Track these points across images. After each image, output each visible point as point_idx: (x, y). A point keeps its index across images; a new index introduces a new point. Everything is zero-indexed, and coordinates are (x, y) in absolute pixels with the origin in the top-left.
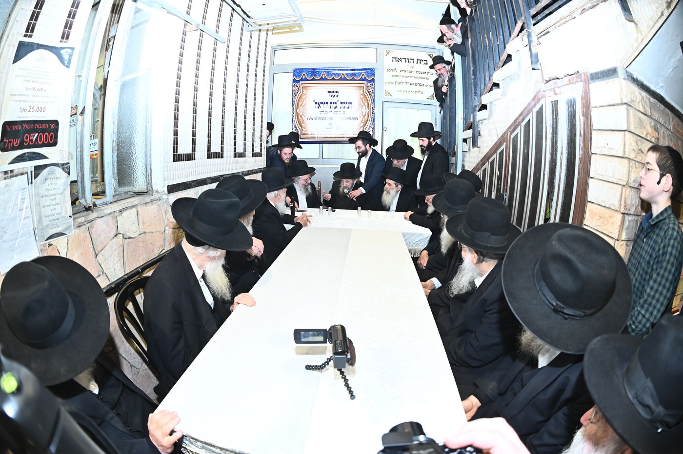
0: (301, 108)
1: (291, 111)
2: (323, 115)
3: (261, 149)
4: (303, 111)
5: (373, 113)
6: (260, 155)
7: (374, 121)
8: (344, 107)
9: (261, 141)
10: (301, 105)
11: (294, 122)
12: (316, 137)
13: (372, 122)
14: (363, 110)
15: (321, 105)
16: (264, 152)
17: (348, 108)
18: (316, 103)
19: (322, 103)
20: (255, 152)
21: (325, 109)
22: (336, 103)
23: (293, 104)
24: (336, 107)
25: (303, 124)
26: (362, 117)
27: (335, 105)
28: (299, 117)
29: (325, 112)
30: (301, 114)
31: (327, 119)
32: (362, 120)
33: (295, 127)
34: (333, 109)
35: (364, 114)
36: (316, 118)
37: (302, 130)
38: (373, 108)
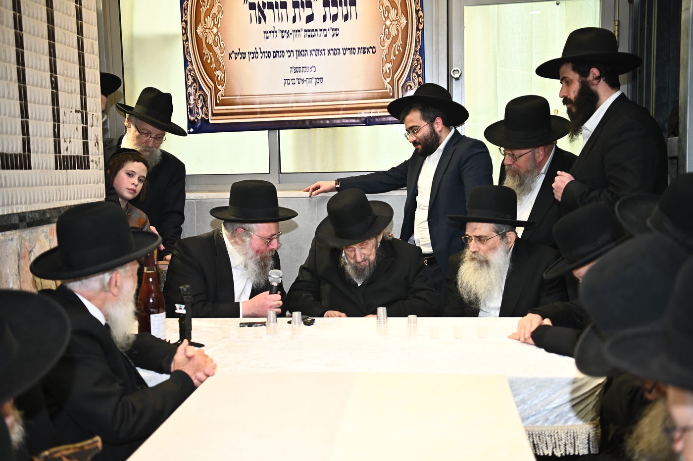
0: (209, 20)
1: (180, 31)
2: (276, 43)
3: (85, 146)
4: (215, 30)
5: (418, 29)
6: (82, 163)
7: (422, 52)
8: (335, 18)
9: (84, 120)
10: (208, 14)
11: (190, 67)
12: (257, 107)
13: (418, 56)
14: (388, 23)
15: (267, 12)
16: (97, 155)
17: (346, 18)
18: (252, 6)
19: (270, 6)
20: (64, 153)
21: (279, 26)
22: (309, 5)
23: (183, 10)
24: (310, 18)
25: (218, 73)
26: (388, 42)
27: (308, 12)
28: (206, 51)
29: (279, 35)
30: (210, 40)
31: (286, 55)
32: (389, 54)
33: (195, 80)
34: (301, 24)
35: (394, 32)
36: (254, 54)
37: (217, 91)
38: (417, 12)
